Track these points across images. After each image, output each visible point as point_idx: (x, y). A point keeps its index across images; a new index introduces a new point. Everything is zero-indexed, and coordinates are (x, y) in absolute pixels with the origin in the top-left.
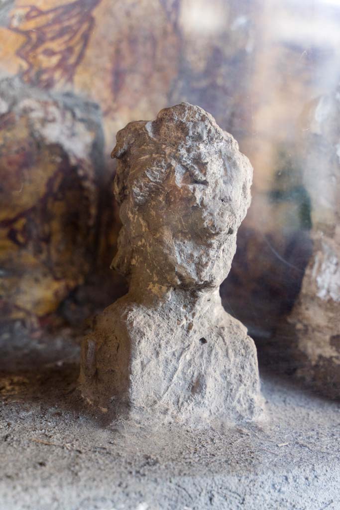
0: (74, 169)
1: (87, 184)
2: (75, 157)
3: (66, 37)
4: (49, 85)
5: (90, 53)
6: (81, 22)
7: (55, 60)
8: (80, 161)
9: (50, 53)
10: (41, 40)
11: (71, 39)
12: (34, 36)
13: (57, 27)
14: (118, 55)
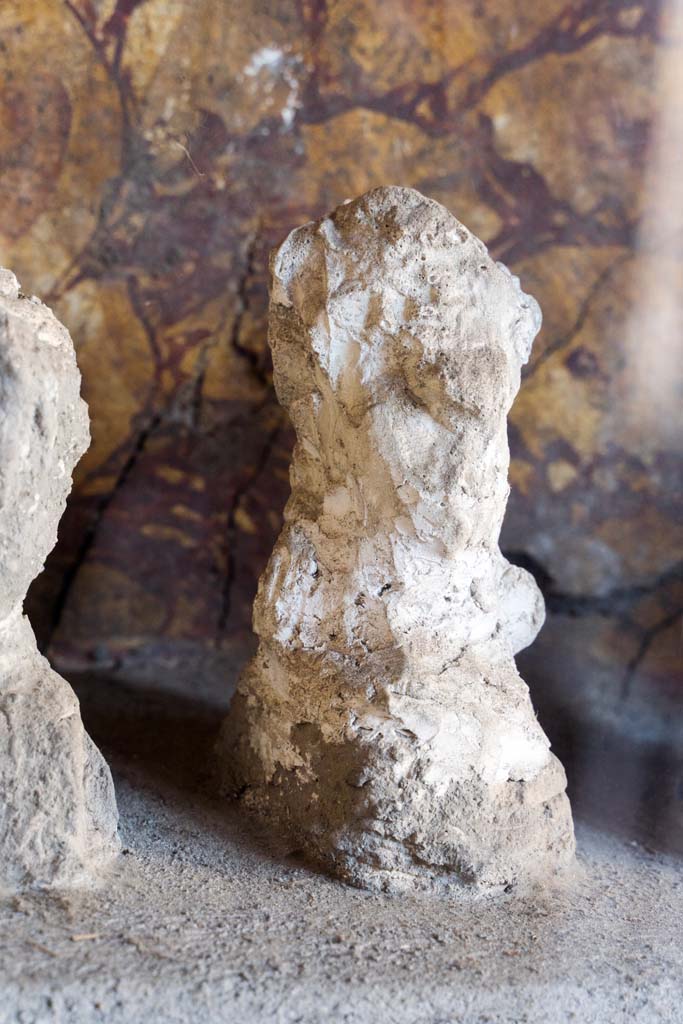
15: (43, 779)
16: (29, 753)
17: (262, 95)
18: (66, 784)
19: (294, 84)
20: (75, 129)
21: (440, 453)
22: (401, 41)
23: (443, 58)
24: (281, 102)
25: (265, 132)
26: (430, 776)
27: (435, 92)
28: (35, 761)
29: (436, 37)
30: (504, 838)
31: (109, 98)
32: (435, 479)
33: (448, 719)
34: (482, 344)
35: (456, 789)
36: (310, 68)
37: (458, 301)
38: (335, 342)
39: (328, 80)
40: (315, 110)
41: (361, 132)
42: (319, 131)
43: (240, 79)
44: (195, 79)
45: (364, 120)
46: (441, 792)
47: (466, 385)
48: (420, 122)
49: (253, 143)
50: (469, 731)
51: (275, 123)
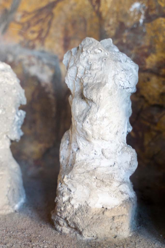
2: (44, 82)
3: (40, 24)
4: (33, 47)
5: (52, 31)
6: (47, 16)
7: (35, 35)
8: (47, 85)
9: (33, 32)
10: (29, 26)
11: (43, 24)
12: (26, 25)
13: (36, 20)
14: (66, 32)
17: (134, 16)
19: (143, 12)
20: (88, 28)
24: (139, 18)
25: (135, 26)
30: (92, 223)
31: (96, 20)
32: (81, 119)
34: (100, 81)
36: (147, 8)
38: (70, 81)
39: (152, 10)
40: (149, 19)
41: (161, 24)
42: (149, 25)
43: (128, 12)
44: (117, 13)
45: (162, 21)
47: (88, 92)
49: (132, 29)
50: (86, 191)
51: (138, 23)
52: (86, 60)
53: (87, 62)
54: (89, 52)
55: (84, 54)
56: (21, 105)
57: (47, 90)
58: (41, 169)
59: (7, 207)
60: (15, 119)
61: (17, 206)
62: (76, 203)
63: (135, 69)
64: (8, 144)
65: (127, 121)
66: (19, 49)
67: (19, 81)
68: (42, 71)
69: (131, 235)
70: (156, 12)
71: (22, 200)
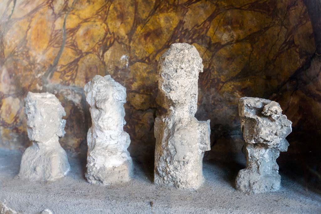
0: (77, 107)
1: (81, 111)
2: (76, 104)
3: (71, 71)
4: (69, 85)
5: (78, 74)
6: (75, 66)
7: (69, 78)
8: (78, 104)
9: (68, 76)
10: (65, 73)
11: (73, 71)
12: (63, 72)
13: (69, 69)
14: (86, 74)
15: (48, 165)
16: (46, 161)
17: (123, 62)
18: (51, 166)
19: (127, 60)
20: (98, 71)
21: (98, 116)
22: (142, 51)
23: (149, 52)
24: (126, 63)
25: (124, 68)
26: (96, 166)
27: (148, 58)
28: (47, 162)
29: (147, 49)
30: (108, 176)
31: (103, 66)
32: (97, 119)
33: (99, 157)
34: (105, 98)
35: (101, 168)
36: (129, 57)
37: (102, 92)
38: (89, 100)
39: (132, 59)
40: (131, 63)
41: (138, 66)
42: (131, 67)
43: (120, 61)
44: (114, 62)
45: (138, 64)
46: (98, 168)
47: (99, 104)
48: (146, 63)
49: (123, 70)
50: (103, 159)
51: (125, 66)
52: (96, 87)
53: (97, 88)
54: (98, 83)
55: (95, 84)
56: (63, 116)
57: (78, 108)
58: (79, 153)
59: (60, 174)
60: (60, 124)
61: (65, 173)
62: (98, 166)
63: (124, 90)
64: (57, 139)
65: (123, 118)
66: (60, 86)
67: (61, 103)
68: (75, 98)
69: (130, 180)
70: (134, 59)
71: (68, 170)
